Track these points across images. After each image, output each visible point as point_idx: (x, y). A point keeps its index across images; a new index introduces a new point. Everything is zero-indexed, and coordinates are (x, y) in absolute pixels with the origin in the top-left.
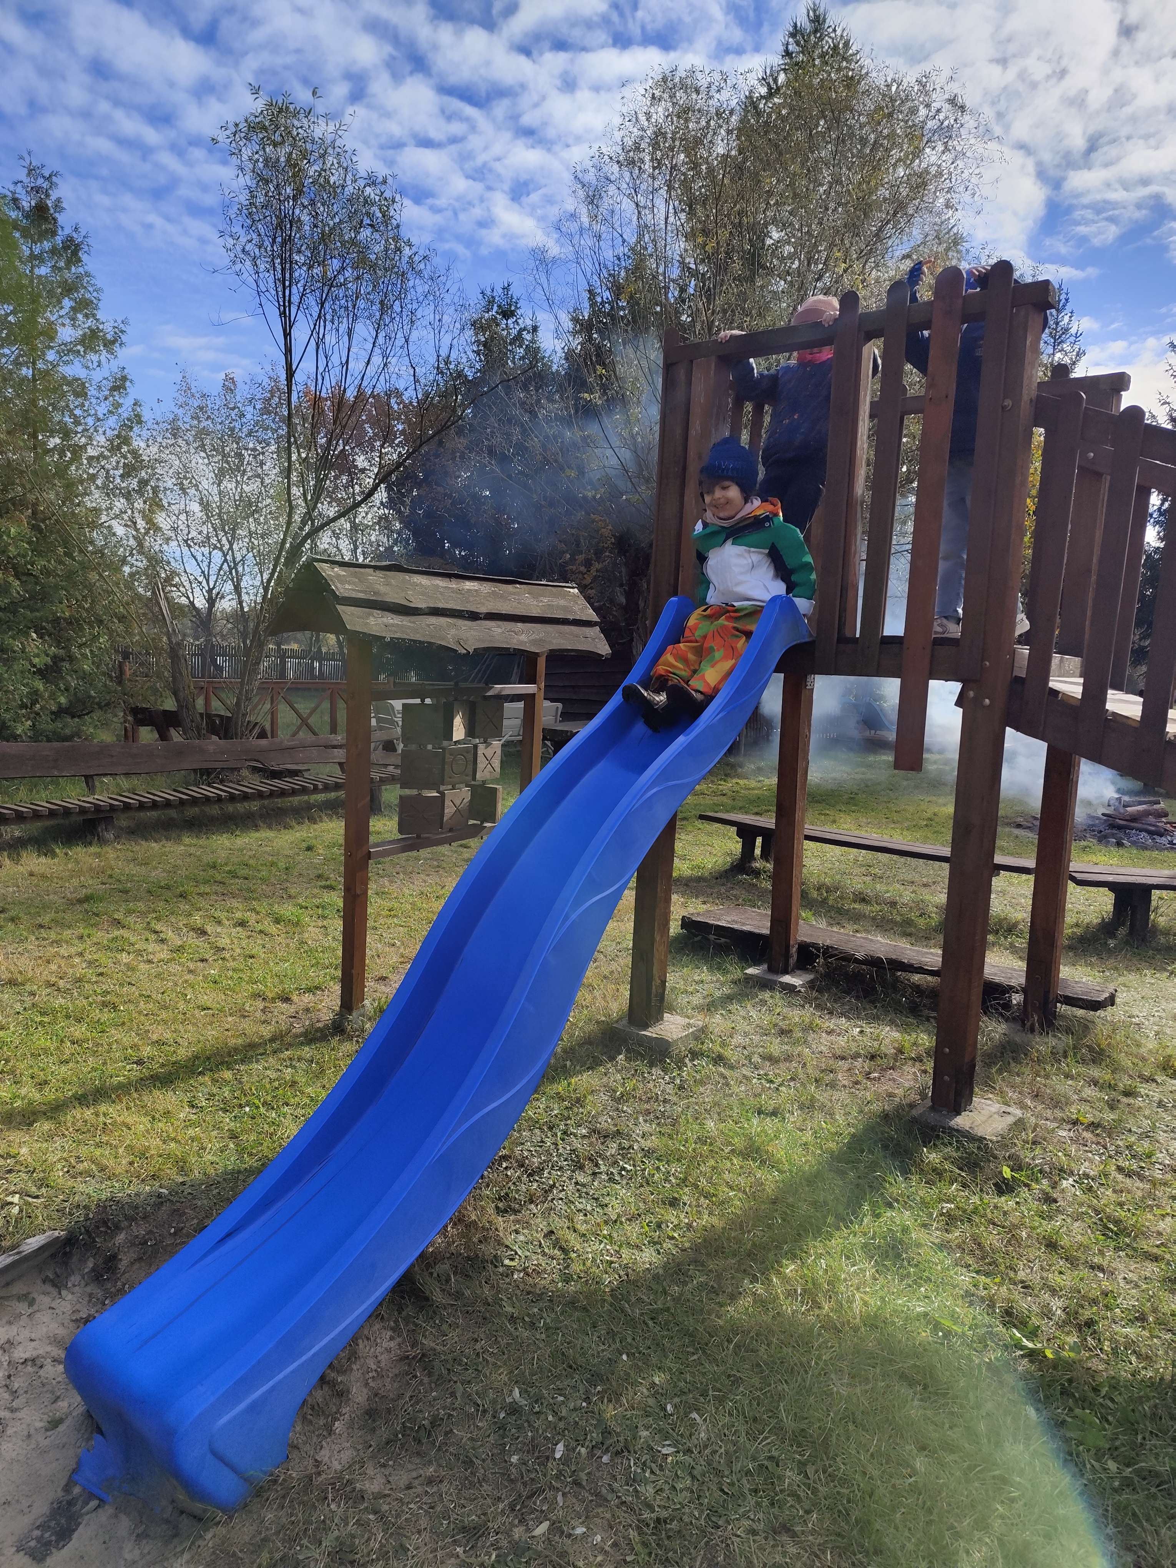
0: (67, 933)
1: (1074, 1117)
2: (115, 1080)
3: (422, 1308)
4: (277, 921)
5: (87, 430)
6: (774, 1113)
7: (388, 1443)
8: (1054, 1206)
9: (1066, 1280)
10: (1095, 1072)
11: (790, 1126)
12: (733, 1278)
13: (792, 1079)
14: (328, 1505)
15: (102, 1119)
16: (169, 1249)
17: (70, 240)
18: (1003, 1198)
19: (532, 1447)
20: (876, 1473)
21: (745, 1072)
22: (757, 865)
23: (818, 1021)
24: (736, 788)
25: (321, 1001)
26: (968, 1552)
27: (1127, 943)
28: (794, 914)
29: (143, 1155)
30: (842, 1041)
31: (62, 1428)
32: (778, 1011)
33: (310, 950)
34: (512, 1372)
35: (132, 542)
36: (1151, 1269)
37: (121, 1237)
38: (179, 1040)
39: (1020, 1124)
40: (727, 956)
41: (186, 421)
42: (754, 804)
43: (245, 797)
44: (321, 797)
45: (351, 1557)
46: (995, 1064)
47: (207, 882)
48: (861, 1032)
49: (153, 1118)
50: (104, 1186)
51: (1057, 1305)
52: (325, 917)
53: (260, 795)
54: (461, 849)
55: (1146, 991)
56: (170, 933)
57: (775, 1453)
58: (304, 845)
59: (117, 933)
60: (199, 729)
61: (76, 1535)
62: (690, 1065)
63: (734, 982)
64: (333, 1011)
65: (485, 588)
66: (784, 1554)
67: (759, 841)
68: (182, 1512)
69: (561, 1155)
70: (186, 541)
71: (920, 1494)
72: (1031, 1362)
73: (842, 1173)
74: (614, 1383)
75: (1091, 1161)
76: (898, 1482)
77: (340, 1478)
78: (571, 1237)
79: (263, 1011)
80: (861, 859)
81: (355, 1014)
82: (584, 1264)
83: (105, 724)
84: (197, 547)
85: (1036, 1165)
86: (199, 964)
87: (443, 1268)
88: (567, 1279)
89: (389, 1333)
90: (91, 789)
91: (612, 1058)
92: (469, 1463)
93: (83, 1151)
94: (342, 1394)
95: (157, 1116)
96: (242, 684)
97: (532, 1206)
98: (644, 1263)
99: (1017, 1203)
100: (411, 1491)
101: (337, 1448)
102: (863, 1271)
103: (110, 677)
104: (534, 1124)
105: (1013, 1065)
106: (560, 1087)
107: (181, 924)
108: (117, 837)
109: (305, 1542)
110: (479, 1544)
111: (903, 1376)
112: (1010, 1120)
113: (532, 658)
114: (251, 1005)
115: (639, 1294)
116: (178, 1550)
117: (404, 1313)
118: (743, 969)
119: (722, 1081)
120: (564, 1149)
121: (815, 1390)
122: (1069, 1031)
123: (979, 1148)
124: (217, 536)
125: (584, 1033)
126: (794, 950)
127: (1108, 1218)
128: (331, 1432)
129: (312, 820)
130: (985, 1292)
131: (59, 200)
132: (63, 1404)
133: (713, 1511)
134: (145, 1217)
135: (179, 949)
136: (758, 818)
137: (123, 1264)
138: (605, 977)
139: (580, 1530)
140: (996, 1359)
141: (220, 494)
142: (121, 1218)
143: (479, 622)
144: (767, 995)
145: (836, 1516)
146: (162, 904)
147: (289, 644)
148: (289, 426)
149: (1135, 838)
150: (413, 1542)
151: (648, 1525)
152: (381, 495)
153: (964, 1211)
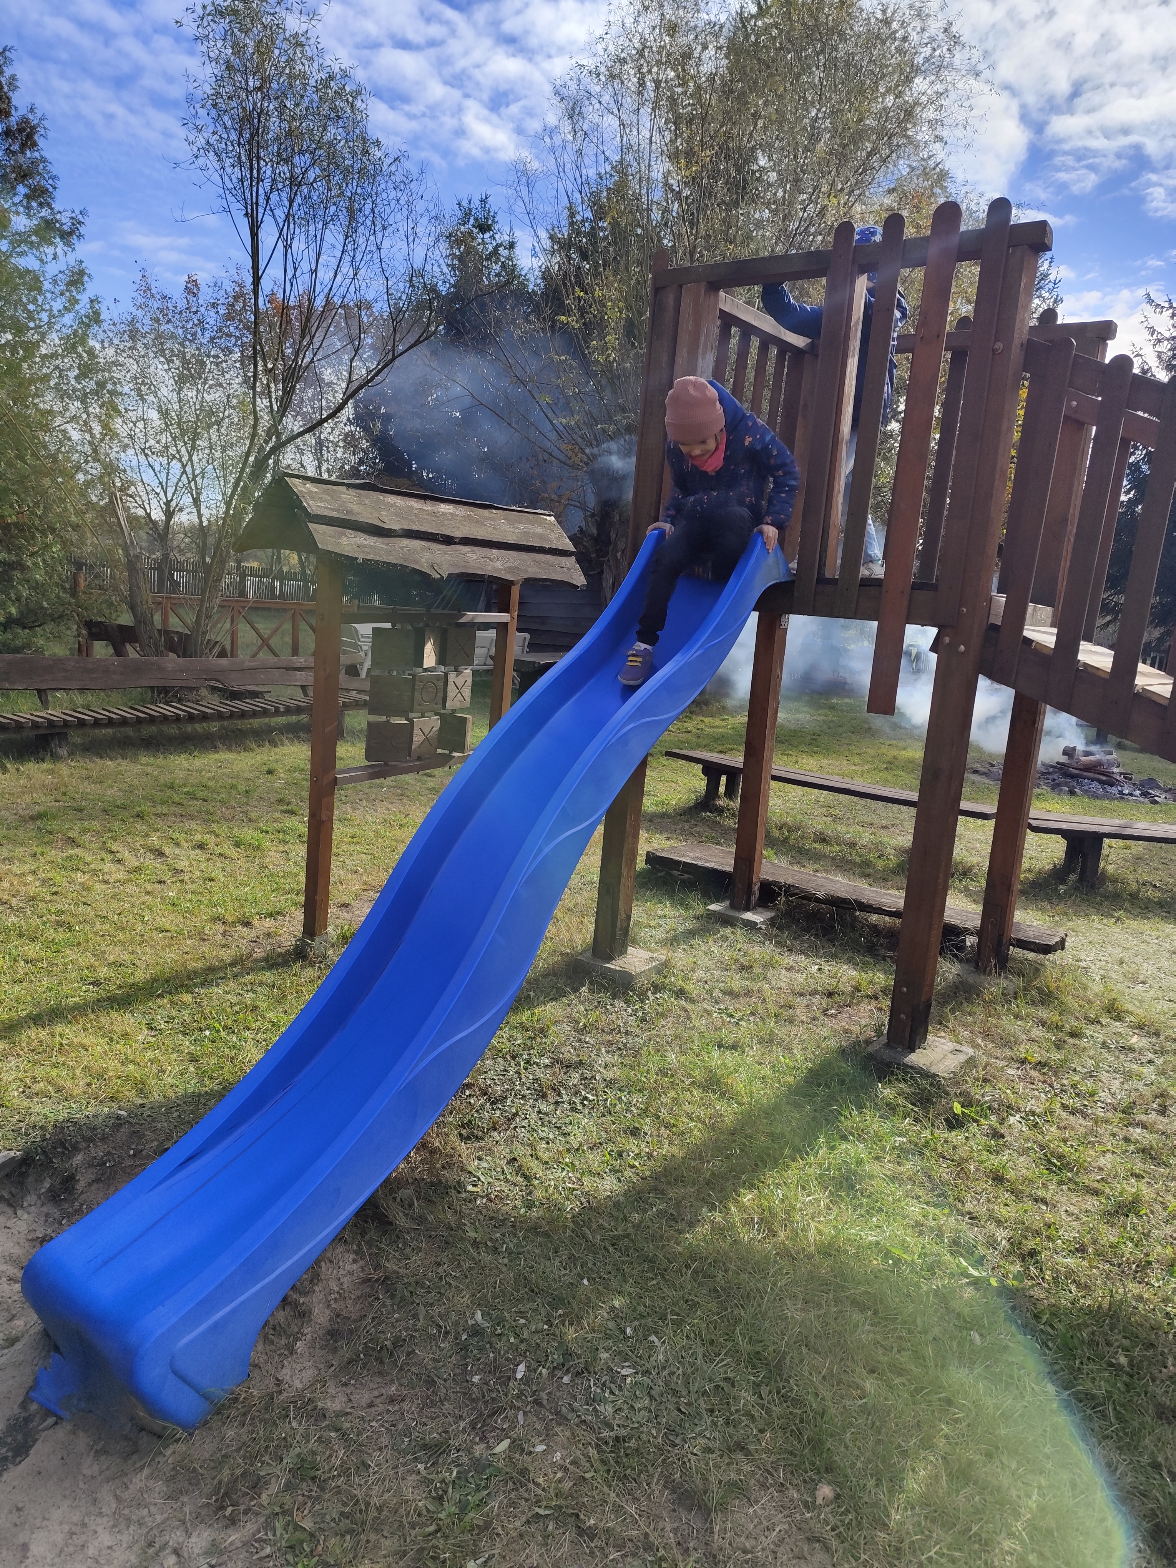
0: (19, 851)
1: (1023, 1056)
2: (71, 1001)
3: (385, 1232)
4: (237, 844)
5: (40, 327)
6: (734, 1047)
7: (349, 1363)
8: (1001, 1141)
9: (1009, 1212)
10: (1044, 1013)
11: (749, 1060)
12: (691, 1206)
13: (752, 1014)
14: (290, 1422)
15: (58, 1039)
16: (128, 1170)
17: (25, 121)
18: (953, 1133)
19: (494, 1368)
20: (827, 1395)
21: (706, 1006)
22: (721, 802)
23: (777, 958)
24: (700, 726)
25: (283, 926)
26: (913, 1470)
27: (1076, 889)
28: (757, 852)
29: (101, 1076)
30: (801, 978)
31: (18, 1346)
32: (738, 947)
33: (272, 875)
34: (474, 1295)
35: (87, 448)
36: (1091, 1203)
37: (78, 1159)
38: (137, 962)
39: (971, 1062)
40: (691, 892)
41: (145, 324)
42: (720, 741)
43: (205, 717)
44: (281, 720)
45: (313, 1473)
46: (948, 1003)
47: (163, 803)
48: (820, 969)
49: (111, 1039)
50: (61, 1107)
51: (1001, 1235)
52: (286, 842)
53: (220, 716)
54: (425, 778)
55: (1094, 937)
56: (127, 854)
57: (730, 1375)
58: (265, 768)
59: (72, 852)
60: (156, 646)
61: (32, 1451)
62: (652, 998)
63: (697, 918)
64: (295, 936)
65: (461, 511)
66: (739, 1471)
67: (724, 779)
68: (142, 1429)
69: (524, 1084)
70: (143, 450)
71: (869, 1414)
72: (976, 1289)
73: (798, 1106)
74: (575, 1307)
75: (1038, 1099)
76: (848, 1403)
77: (301, 1397)
78: (534, 1164)
79: (224, 934)
80: (822, 800)
81: (317, 939)
82: (546, 1191)
83: (58, 637)
84: (155, 457)
85: (986, 1102)
86: (157, 885)
87: (407, 1193)
88: (530, 1205)
89: (352, 1256)
90: (45, 704)
91: (576, 990)
92: (431, 1383)
93: (39, 1071)
94: (303, 1315)
95: (115, 1038)
96: (202, 601)
97: (496, 1134)
98: (605, 1190)
99: (967, 1138)
100: (373, 1409)
101: (299, 1367)
102: (818, 1201)
103: (63, 588)
104: (498, 1053)
105: (965, 1004)
106: (524, 1017)
107: (138, 845)
108: (71, 754)
109: (266, 1458)
110: (441, 1461)
111: (855, 1303)
112: (962, 1058)
113: (506, 585)
114: (211, 929)
115: (601, 1221)
116: (138, 1465)
117: (367, 1237)
118: (706, 904)
119: (683, 1014)
120: (527, 1078)
121: (770, 1314)
122: (1021, 974)
123: (932, 1084)
124: (176, 446)
125: (548, 964)
126: (756, 888)
127: (1052, 1153)
128: (292, 1352)
129: (273, 743)
130: (934, 1223)
131: (13, 77)
132: (19, 1323)
133: (671, 1430)
134: (103, 1139)
135: (137, 870)
136: (722, 756)
137: (81, 1185)
138: (569, 910)
139: (540, 1448)
140: (944, 1286)
141: (179, 402)
142: (79, 1139)
143: (453, 546)
144: (728, 931)
145: (788, 1434)
146: (117, 823)
147: (248, 561)
148: (255, 335)
149: (1086, 787)
150: (375, 1458)
151: (606, 1443)
152: (349, 411)
153: (916, 1145)
